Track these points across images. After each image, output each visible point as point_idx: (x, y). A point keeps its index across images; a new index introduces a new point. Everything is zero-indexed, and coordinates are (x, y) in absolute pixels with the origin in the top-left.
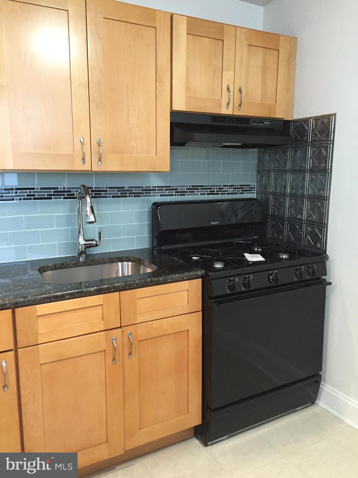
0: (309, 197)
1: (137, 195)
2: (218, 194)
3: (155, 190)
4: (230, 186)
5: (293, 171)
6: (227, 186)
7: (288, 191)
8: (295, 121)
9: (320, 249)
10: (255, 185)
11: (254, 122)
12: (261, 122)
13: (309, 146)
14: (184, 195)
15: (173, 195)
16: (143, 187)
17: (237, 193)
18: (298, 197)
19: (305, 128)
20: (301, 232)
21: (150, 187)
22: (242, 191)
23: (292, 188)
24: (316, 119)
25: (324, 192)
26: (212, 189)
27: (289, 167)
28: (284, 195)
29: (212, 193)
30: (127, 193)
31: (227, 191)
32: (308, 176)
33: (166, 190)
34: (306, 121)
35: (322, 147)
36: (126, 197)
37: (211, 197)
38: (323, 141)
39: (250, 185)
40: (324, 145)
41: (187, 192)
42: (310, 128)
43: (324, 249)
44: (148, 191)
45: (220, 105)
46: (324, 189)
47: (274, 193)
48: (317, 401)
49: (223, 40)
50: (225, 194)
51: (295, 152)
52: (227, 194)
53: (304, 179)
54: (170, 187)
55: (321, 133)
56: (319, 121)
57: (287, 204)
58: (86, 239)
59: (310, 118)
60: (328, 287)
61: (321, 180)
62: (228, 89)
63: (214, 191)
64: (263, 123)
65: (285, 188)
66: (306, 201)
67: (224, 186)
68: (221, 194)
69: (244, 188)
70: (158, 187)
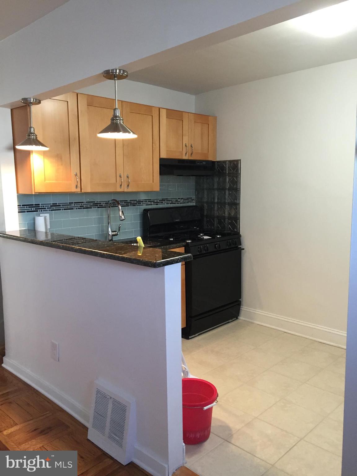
0: (229, 204)
1: (134, 205)
2: (175, 203)
3: (143, 202)
4: (182, 198)
5: (218, 189)
6: (180, 198)
7: (216, 201)
8: (218, 162)
9: (236, 232)
10: (194, 198)
11: (198, 163)
12: (201, 163)
13: (227, 175)
14: (158, 204)
15: (152, 205)
16: (137, 200)
17: (185, 203)
18: (222, 204)
19: (224, 166)
20: (225, 223)
21: (141, 200)
22: (188, 201)
23: (218, 199)
24: (230, 162)
25: (237, 201)
26: (172, 200)
27: (216, 187)
28: (213, 203)
29: (172, 203)
30: (129, 204)
31: (180, 202)
32: (227, 192)
33: (148, 201)
34: (225, 162)
35: (235, 177)
36: (128, 206)
37: (172, 205)
38: (234, 173)
39: (192, 198)
40: (235, 176)
41: (159, 203)
42: (227, 166)
43: (239, 231)
44: (139, 202)
45: (182, 154)
46: (236, 199)
47: (207, 203)
48: (239, 317)
49: (183, 121)
50: (179, 203)
51: (219, 179)
52: (180, 203)
53: (225, 193)
54: (151, 200)
55: (234, 169)
56: (232, 163)
57: (216, 208)
58: (112, 231)
59: (227, 161)
60: (242, 251)
61: (235, 194)
62: (186, 146)
63: (173, 202)
64: (202, 163)
65: (214, 199)
66: (227, 206)
67: (178, 199)
68: (177, 203)
69: (189, 200)
70: (145, 200)
